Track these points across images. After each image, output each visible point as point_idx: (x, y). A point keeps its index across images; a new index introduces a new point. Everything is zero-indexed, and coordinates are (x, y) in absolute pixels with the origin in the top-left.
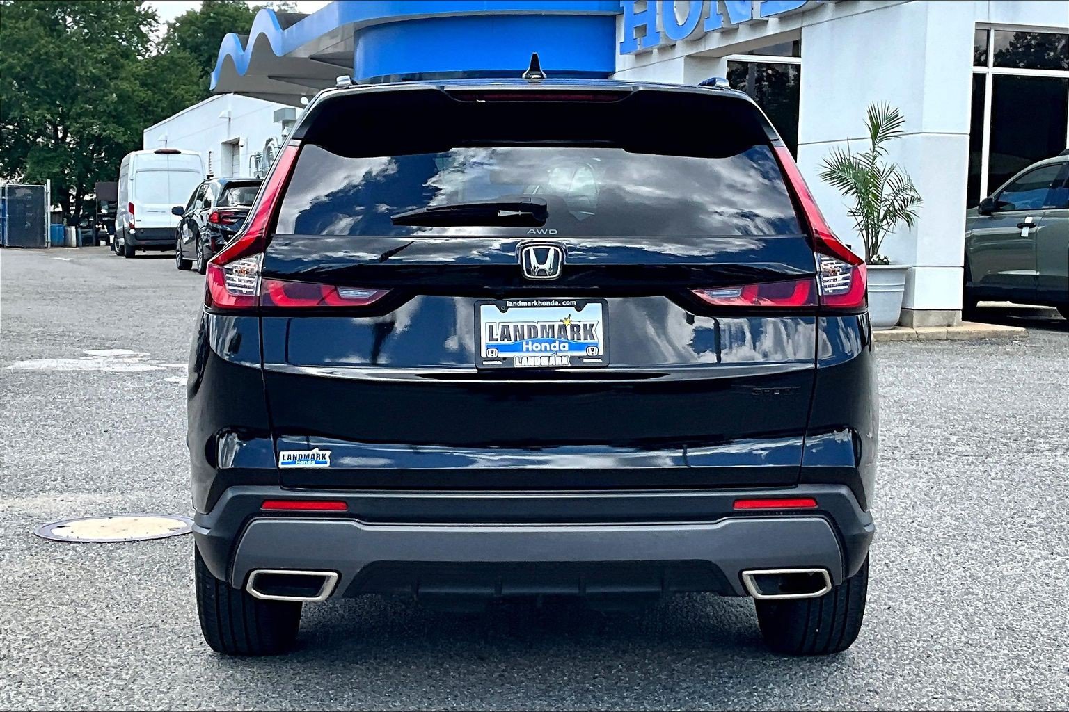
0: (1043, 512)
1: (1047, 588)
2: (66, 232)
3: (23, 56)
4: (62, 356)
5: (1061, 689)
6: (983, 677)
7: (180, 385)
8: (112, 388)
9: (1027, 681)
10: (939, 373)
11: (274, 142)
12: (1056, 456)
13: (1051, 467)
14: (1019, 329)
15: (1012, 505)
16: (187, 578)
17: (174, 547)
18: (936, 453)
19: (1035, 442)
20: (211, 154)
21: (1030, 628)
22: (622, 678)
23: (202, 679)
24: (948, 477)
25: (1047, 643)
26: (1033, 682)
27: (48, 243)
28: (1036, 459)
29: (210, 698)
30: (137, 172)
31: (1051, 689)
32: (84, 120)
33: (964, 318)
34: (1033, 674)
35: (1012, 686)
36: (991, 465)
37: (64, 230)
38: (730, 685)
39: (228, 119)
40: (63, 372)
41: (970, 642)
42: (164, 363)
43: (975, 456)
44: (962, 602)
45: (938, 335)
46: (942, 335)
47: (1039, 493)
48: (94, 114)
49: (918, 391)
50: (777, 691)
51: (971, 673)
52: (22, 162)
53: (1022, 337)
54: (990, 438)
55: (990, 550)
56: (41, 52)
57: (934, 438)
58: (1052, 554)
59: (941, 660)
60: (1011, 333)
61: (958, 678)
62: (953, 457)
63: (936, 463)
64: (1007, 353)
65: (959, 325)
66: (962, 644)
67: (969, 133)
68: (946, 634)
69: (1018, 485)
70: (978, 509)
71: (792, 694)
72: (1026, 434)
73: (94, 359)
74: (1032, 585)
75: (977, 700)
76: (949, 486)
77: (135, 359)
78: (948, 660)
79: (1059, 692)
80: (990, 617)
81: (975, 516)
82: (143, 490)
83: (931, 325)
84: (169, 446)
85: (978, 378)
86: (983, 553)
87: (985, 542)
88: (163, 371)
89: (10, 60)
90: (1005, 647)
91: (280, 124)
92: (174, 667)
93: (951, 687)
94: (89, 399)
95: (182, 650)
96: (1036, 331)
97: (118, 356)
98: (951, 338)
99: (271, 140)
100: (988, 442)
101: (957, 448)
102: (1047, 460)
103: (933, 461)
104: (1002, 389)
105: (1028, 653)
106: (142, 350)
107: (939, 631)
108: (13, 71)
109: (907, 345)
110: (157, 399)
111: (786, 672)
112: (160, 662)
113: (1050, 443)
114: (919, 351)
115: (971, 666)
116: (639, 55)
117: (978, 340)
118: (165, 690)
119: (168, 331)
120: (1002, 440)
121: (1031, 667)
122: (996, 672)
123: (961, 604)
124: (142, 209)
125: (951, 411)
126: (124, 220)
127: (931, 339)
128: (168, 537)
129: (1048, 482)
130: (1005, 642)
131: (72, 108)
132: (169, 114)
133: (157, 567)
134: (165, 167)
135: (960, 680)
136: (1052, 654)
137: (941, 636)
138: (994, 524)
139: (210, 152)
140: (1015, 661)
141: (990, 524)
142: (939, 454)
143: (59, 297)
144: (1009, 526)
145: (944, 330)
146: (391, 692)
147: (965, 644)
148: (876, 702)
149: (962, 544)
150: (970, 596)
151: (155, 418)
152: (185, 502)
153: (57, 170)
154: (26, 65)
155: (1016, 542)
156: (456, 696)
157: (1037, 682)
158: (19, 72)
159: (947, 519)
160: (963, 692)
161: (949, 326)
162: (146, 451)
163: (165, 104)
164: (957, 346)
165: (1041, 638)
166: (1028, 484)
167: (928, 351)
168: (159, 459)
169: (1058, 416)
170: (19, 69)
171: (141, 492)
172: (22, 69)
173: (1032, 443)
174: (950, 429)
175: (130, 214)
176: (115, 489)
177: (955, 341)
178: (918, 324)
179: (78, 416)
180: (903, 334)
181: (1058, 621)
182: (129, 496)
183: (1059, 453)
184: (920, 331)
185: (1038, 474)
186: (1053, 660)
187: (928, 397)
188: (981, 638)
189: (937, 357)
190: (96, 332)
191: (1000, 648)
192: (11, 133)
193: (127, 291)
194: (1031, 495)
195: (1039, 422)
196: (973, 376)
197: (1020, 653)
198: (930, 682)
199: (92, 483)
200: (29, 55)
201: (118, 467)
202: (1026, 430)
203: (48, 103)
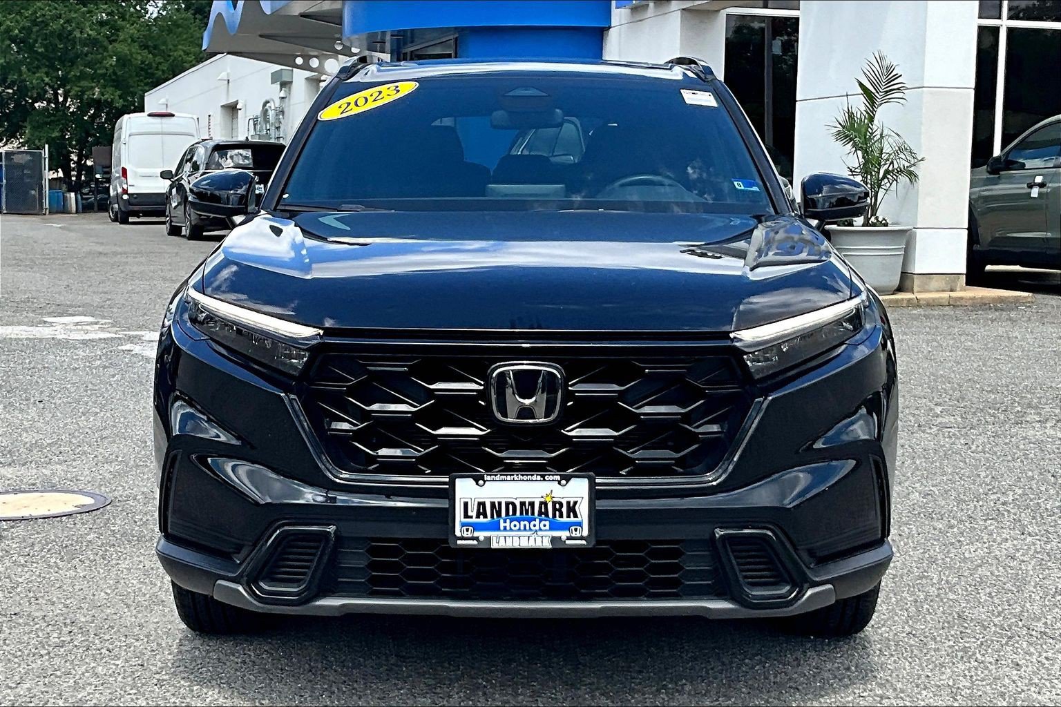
0: (1020, 488)
1: (1010, 571)
2: (65, 199)
3: (21, 18)
4: (19, 324)
5: (1004, 686)
6: (920, 672)
7: (133, 353)
8: (60, 357)
9: (968, 677)
10: (934, 340)
11: (271, 104)
12: (1045, 428)
13: (1037, 440)
14: (1026, 294)
15: (988, 480)
16: (77, 560)
17: (73, 526)
18: (916, 425)
19: (1025, 413)
20: (211, 117)
21: (983, 616)
22: (521, 672)
23: (58, 673)
24: (925, 450)
25: (999, 633)
26: (975, 678)
27: (46, 209)
28: (1023, 431)
29: (61, 694)
30: (130, 136)
31: (994, 687)
32: (84, 83)
33: (968, 283)
34: (976, 669)
35: (951, 684)
36: (974, 437)
37: (64, 196)
38: (638, 681)
39: (226, 82)
40: (15, 339)
41: (914, 632)
42: (124, 330)
43: (958, 428)
44: (914, 588)
45: (941, 301)
46: (944, 301)
47: (1020, 467)
48: (93, 78)
49: (909, 359)
50: (687, 688)
51: (908, 668)
52: (21, 127)
53: (1029, 302)
54: (978, 408)
55: (955, 530)
56: (38, 15)
57: (917, 408)
58: (1023, 534)
59: (878, 652)
60: (1017, 299)
61: (892, 672)
62: (935, 429)
63: (914, 435)
64: (1010, 319)
65: (962, 290)
66: (904, 635)
67: (974, 87)
68: (889, 623)
69: (998, 458)
70: (950, 485)
71: (703, 692)
72: (1016, 405)
73: (52, 326)
74: (994, 568)
75: (908, 699)
76: (924, 460)
77: (95, 326)
78: (886, 653)
79: (1003, 689)
80: (941, 604)
81: (946, 492)
82: (60, 464)
83: (933, 290)
84: (103, 417)
85: (975, 346)
86: (947, 532)
87: (952, 521)
88: (119, 338)
89: (8, 23)
90: (950, 638)
91: (277, 86)
92: (31, 659)
93: (882, 684)
94: (33, 368)
95: (47, 640)
96: (1046, 296)
97: (77, 324)
98: (954, 304)
99: (267, 102)
100: (975, 412)
101: (940, 420)
102: (1034, 433)
103: (912, 433)
104: (999, 357)
105: (975, 645)
106: (104, 317)
107: (882, 619)
108: (11, 33)
109: (906, 311)
110: (105, 367)
111: (703, 666)
112: (19, 653)
113: (1040, 414)
114: (916, 318)
115: (910, 660)
116: (635, 10)
117: (983, 305)
118: (14, 685)
119: (135, 297)
120: (990, 411)
121: (976, 661)
122: (936, 666)
123: (912, 589)
124: (136, 173)
125: (940, 380)
126: (118, 185)
127: (930, 305)
128: (70, 515)
129: (1032, 455)
130: (952, 633)
131: (70, 71)
132: (170, 77)
133: (49, 547)
134: (160, 130)
135: (894, 675)
136: (1002, 646)
137: (883, 625)
138: (965, 501)
139: (209, 116)
140: (960, 654)
141: (960, 501)
142: (919, 426)
143: (35, 263)
144: (981, 503)
145: (946, 295)
146: (262, 688)
147: (907, 634)
148: (795, 701)
149: (927, 522)
150: (924, 580)
151: (97, 388)
152: (101, 477)
153: (56, 134)
154: (23, 28)
155: (985, 520)
156: (333, 693)
157: (979, 678)
158: (17, 35)
159: (915, 496)
160: (895, 690)
161: (951, 291)
162: (77, 422)
163: (164, 67)
164: (959, 312)
165: (993, 629)
166: (1009, 458)
167: (926, 317)
168: (87, 430)
169: (1054, 385)
170: (17, 31)
171: (58, 466)
172: (20, 32)
173: (1021, 414)
174: (935, 399)
175: (123, 178)
176: (31, 462)
177: (958, 306)
178: (919, 289)
179: (16, 385)
180: (903, 299)
181: (1015, 609)
182: (44, 471)
183: (1049, 425)
184: (920, 296)
185: (1022, 447)
186: (1002, 653)
187: (918, 366)
188: (926, 627)
189: (936, 323)
190: (60, 299)
191: (946, 639)
192: (11, 97)
193: (107, 257)
194: (1010, 470)
195: (1033, 391)
196: (970, 343)
197: (967, 645)
198: (860, 678)
199: (8, 456)
200: (26, 17)
201: (41, 439)
202: (1017, 399)
203: (47, 66)
